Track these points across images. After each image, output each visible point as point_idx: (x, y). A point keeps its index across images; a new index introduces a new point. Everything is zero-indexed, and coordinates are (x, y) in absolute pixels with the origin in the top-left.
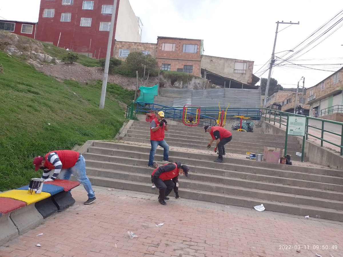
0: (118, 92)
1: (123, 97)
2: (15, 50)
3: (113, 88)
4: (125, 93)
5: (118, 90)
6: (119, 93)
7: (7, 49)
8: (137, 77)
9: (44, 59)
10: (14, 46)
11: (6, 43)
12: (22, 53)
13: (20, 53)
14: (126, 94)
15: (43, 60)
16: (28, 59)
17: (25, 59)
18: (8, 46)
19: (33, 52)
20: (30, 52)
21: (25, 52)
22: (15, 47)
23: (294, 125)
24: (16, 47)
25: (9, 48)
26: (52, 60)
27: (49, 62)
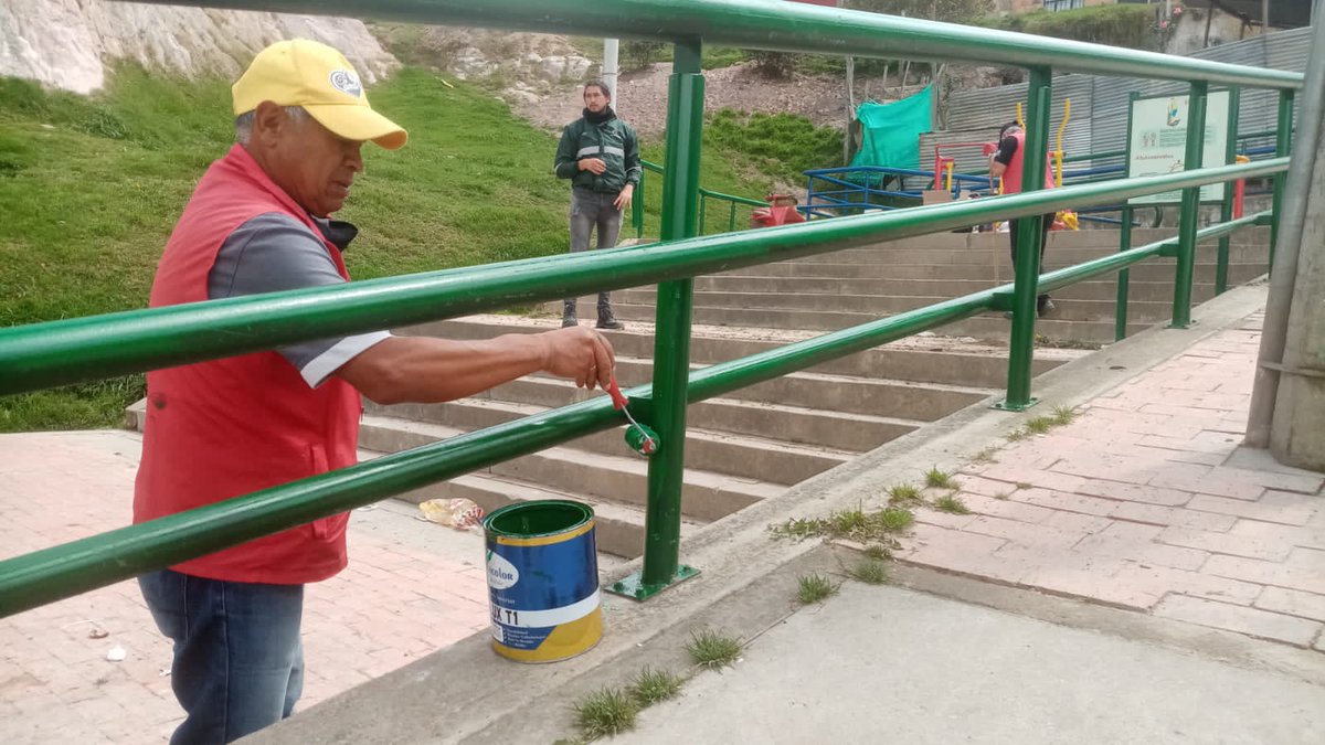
0: (787, 147)
1: (805, 162)
2: (476, 60)
3: (768, 134)
4: (814, 143)
5: (787, 139)
6: (788, 150)
7: (456, 64)
9: (561, 73)
10: (473, 49)
11: (453, 44)
12: (496, 66)
13: (492, 69)
14: (817, 151)
15: (559, 76)
16: (509, 83)
17: (500, 86)
18: (459, 53)
19: (534, 56)
20: (522, 57)
21: (506, 64)
22: (478, 51)
24: (482, 50)
25: (460, 59)
26: (587, 72)
27: (580, 78)
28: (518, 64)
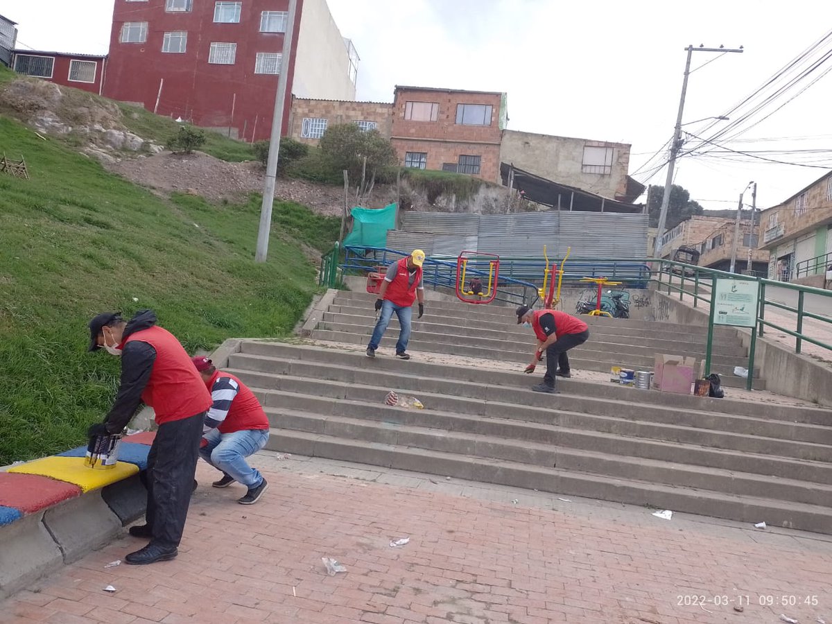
0: (301, 222)
1: (313, 233)
2: (53, 121)
3: (287, 213)
4: (316, 223)
5: (300, 218)
6: (302, 225)
7: (37, 120)
8: (346, 186)
9: (122, 143)
10: (50, 112)
11: (33, 105)
12: (70, 129)
13: (67, 130)
14: (318, 227)
15: (121, 145)
16: (84, 143)
17: (78, 144)
18: (39, 112)
19: (97, 127)
20: (90, 126)
21: (77, 128)
22: (54, 114)
23: (729, 300)
24: (57, 114)
25: (40, 118)
26: (142, 146)
27: (135, 149)
28: (88, 130)
